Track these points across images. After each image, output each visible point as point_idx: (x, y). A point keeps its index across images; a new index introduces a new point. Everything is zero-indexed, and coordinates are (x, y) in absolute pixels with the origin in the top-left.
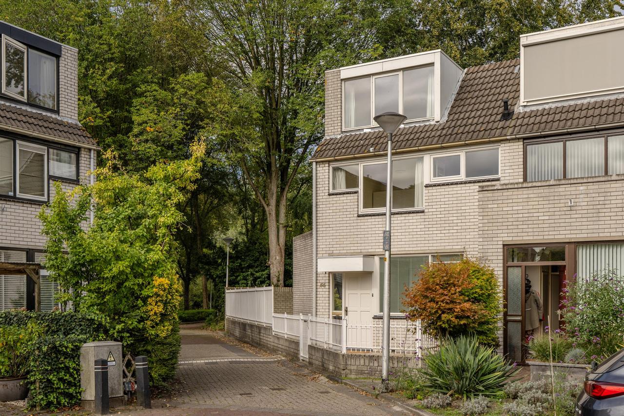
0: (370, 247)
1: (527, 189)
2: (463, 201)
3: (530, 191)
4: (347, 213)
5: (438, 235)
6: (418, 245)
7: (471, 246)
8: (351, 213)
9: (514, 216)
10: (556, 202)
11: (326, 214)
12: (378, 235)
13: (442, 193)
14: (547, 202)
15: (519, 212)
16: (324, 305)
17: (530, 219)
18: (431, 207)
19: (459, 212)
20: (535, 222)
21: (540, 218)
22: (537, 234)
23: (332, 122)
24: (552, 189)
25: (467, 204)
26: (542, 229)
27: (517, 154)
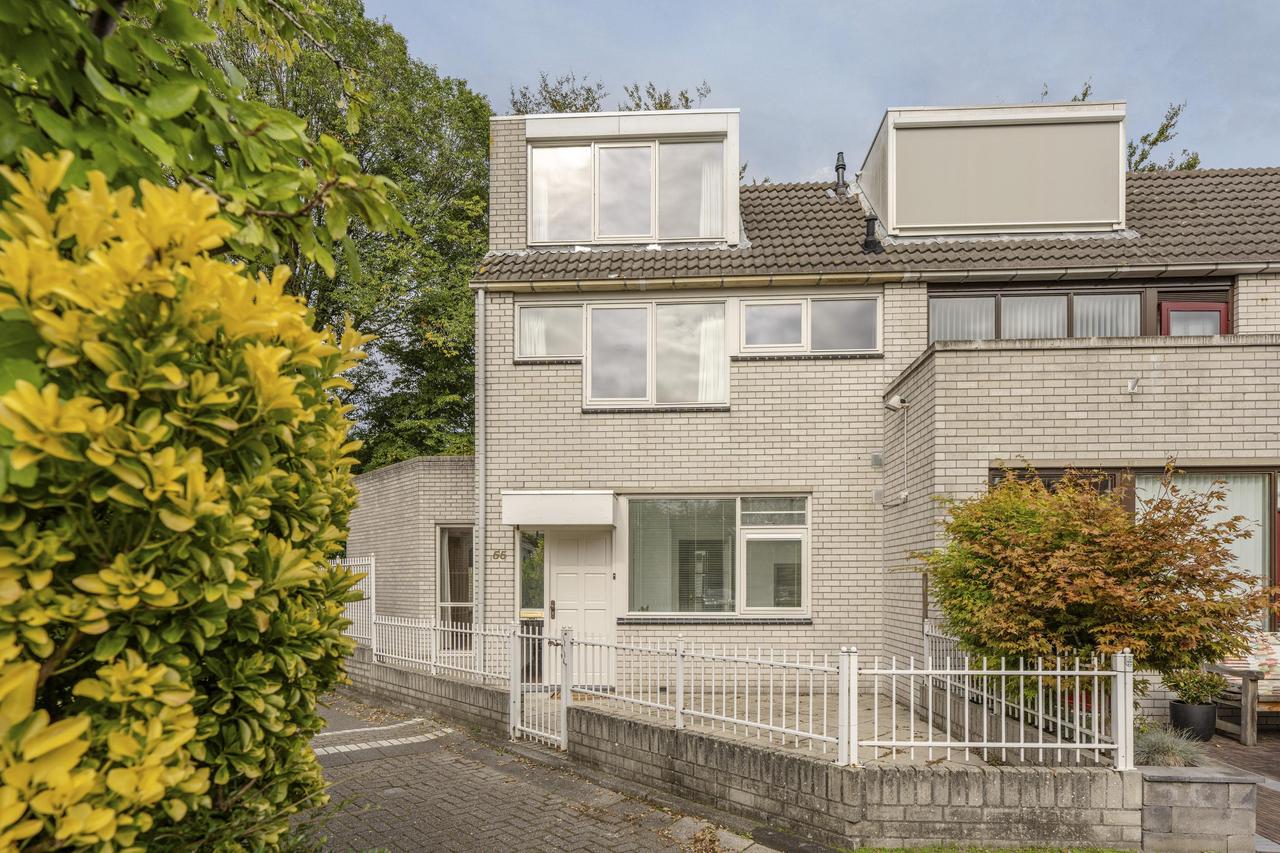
0: (612, 478)
1: (1041, 353)
2: (810, 394)
3: (1048, 357)
4: (557, 405)
5: (759, 458)
6: (717, 477)
7: (826, 482)
8: (568, 404)
9: (1014, 408)
10: (1102, 382)
11: (507, 405)
12: (628, 453)
13: (767, 376)
14: (1084, 383)
15: (1025, 400)
16: (501, 596)
17: (1047, 415)
18: (745, 401)
19: (802, 413)
20: (1058, 423)
21: (1069, 415)
22: (1061, 447)
23: (506, 224)
24: (1093, 357)
25: (818, 400)
26: (1073, 439)
27: (916, 310)
